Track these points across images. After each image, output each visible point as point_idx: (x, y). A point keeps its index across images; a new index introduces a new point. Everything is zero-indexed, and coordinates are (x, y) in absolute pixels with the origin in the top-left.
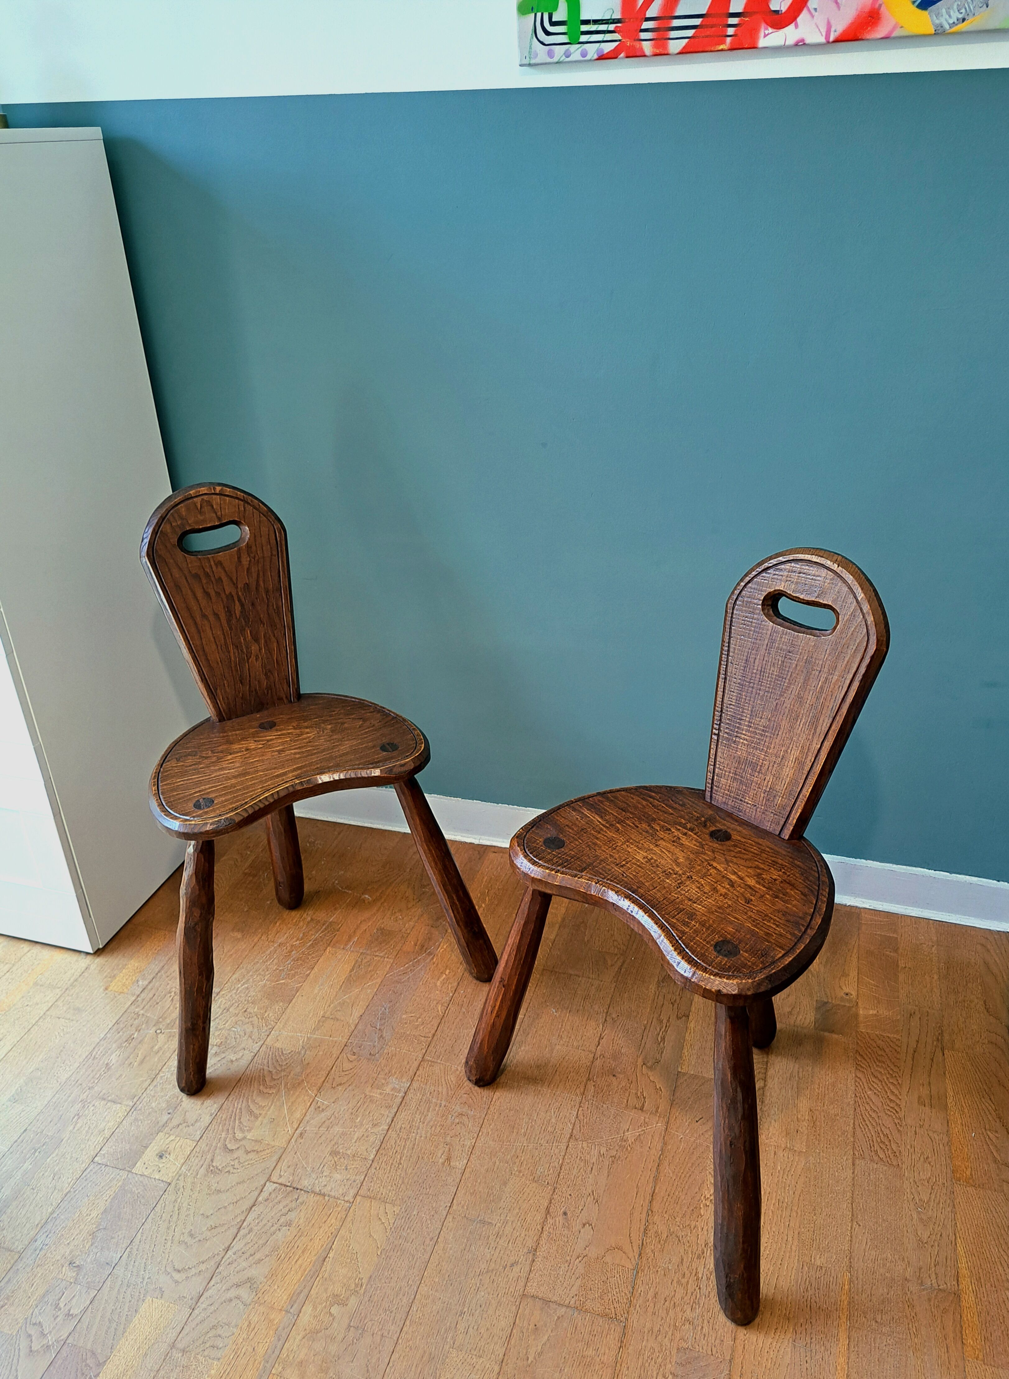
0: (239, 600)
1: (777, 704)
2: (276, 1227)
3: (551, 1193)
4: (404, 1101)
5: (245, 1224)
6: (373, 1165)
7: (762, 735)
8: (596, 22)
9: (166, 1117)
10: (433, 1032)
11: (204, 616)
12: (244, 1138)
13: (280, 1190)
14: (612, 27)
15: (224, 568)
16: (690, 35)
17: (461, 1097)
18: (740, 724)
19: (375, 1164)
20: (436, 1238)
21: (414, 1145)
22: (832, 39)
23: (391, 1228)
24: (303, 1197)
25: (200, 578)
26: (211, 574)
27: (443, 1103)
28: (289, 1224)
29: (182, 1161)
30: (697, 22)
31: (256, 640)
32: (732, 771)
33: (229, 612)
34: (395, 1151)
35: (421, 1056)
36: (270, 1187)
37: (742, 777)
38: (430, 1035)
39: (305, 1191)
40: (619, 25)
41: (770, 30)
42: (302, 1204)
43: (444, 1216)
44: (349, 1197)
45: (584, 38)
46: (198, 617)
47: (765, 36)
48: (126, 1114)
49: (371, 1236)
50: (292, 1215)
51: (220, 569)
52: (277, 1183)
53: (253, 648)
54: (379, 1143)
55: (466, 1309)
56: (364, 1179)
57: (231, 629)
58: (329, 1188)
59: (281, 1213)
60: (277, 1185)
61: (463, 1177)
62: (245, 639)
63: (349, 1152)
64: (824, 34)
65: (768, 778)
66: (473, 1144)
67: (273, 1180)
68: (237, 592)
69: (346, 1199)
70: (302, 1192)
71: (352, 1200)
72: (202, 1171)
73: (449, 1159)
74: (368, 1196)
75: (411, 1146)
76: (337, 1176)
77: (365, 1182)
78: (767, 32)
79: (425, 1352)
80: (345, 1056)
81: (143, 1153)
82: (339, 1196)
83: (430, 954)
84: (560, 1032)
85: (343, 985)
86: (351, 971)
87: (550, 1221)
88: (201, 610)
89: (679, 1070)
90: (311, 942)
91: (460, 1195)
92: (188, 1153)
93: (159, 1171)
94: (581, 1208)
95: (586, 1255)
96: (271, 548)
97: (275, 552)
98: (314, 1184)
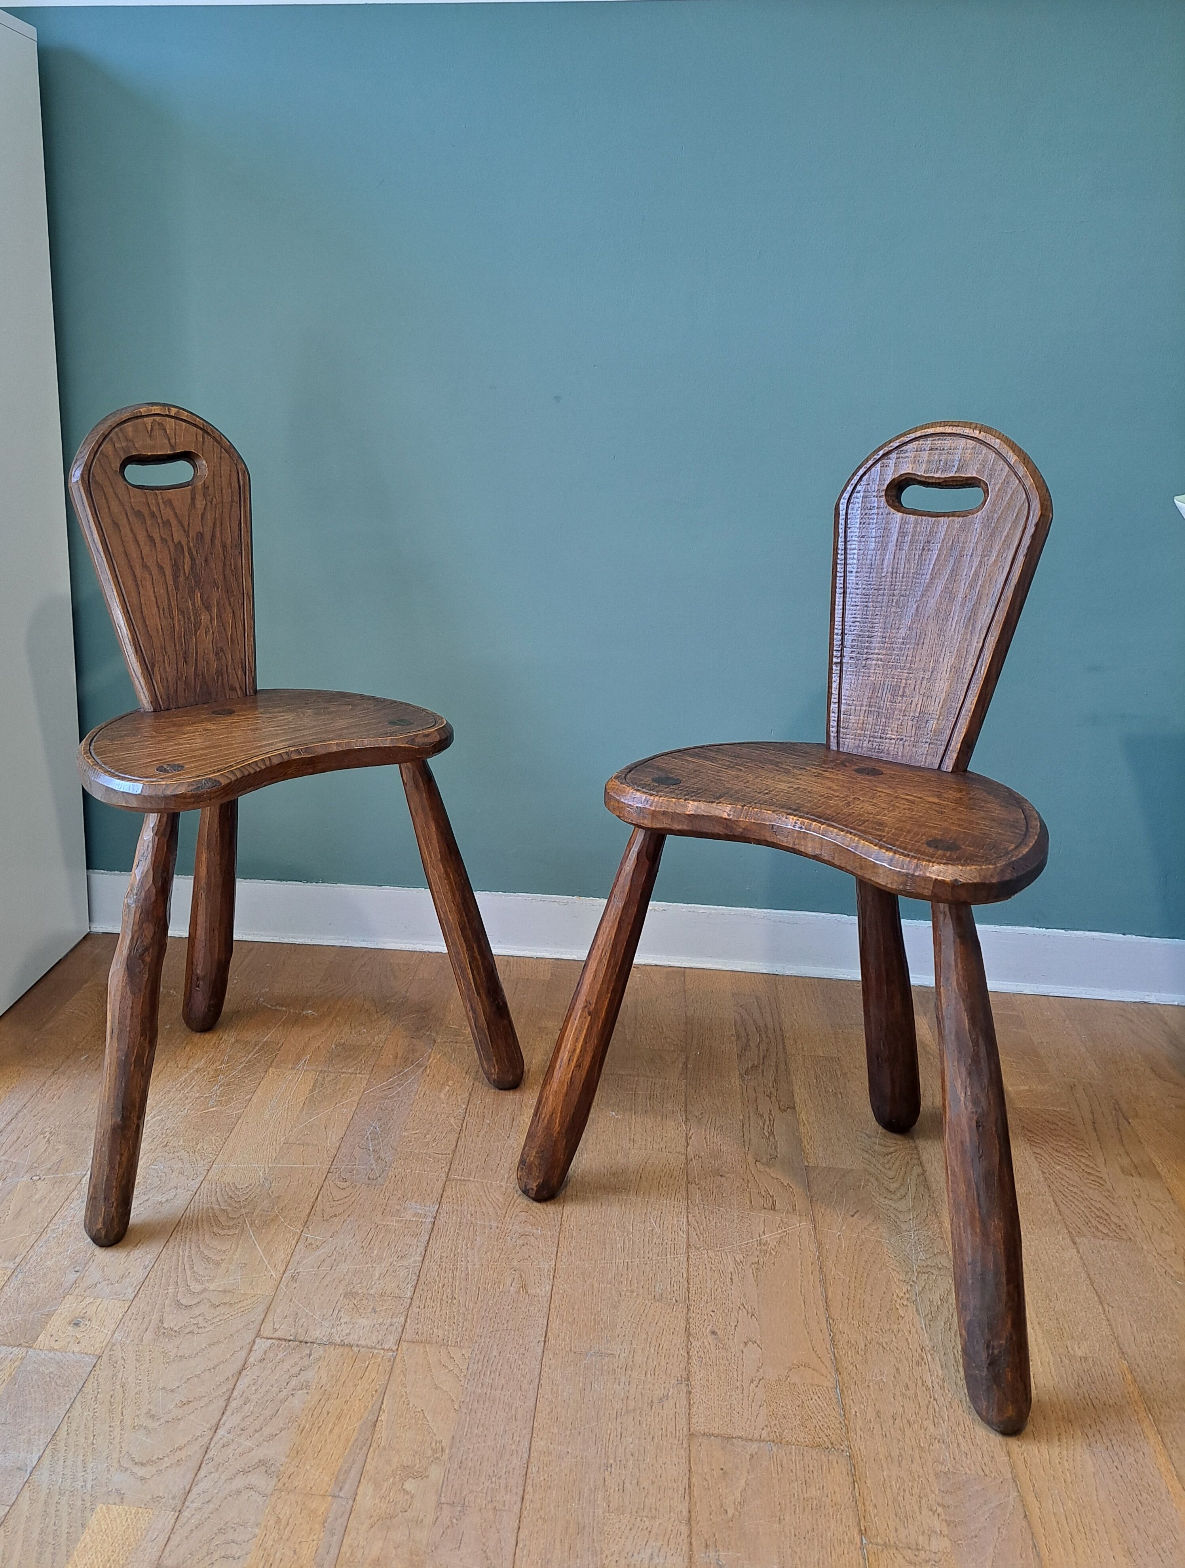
0: (190, 553)
2: (285, 1393)
3: (685, 1312)
4: (436, 1228)
5: (235, 1393)
6: (414, 1303)
9: (73, 1277)
10: (452, 1147)
11: (145, 566)
12: (205, 1290)
13: (279, 1346)
15: (173, 509)
17: (517, 1215)
19: (416, 1302)
20: (537, 1380)
21: (467, 1275)
23: (465, 1376)
24: (318, 1351)
25: (144, 518)
26: (157, 514)
27: (494, 1224)
28: (305, 1386)
29: (113, 1326)
31: (207, 607)
33: (176, 567)
34: (440, 1285)
35: (443, 1176)
36: (261, 1345)
38: (449, 1151)
39: (319, 1344)
42: (319, 1359)
43: (540, 1354)
44: (390, 1343)
46: (138, 567)
48: (6, 1278)
49: (437, 1388)
50: (308, 1375)
51: (168, 509)
52: (272, 1338)
53: (202, 616)
54: (415, 1278)
55: (612, 1461)
56: (406, 1321)
57: (177, 588)
58: (356, 1337)
59: (290, 1374)
60: (274, 1341)
61: (552, 1306)
62: (193, 604)
63: (372, 1292)
66: (553, 1266)
67: (264, 1336)
68: (188, 541)
69: (386, 1347)
70: (315, 1345)
71: (395, 1347)
72: (149, 1336)
73: (524, 1286)
74: (417, 1341)
75: (463, 1277)
76: (365, 1322)
77: (407, 1324)
79: (568, 1522)
80: (332, 1184)
81: (47, 1323)
82: (373, 1345)
83: (419, 1066)
84: (630, 1136)
85: (305, 1106)
86: (312, 1091)
87: (696, 1344)
88: (142, 558)
89: (806, 1164)
90: (243, 1065)
91: (555, 1324)
92: (121, 1316)
93: (78, 1343)
94: (733, 1324)
95: (763, 1378)
96: (232, 492)
97: (236, 499)
98: (331, 1334)
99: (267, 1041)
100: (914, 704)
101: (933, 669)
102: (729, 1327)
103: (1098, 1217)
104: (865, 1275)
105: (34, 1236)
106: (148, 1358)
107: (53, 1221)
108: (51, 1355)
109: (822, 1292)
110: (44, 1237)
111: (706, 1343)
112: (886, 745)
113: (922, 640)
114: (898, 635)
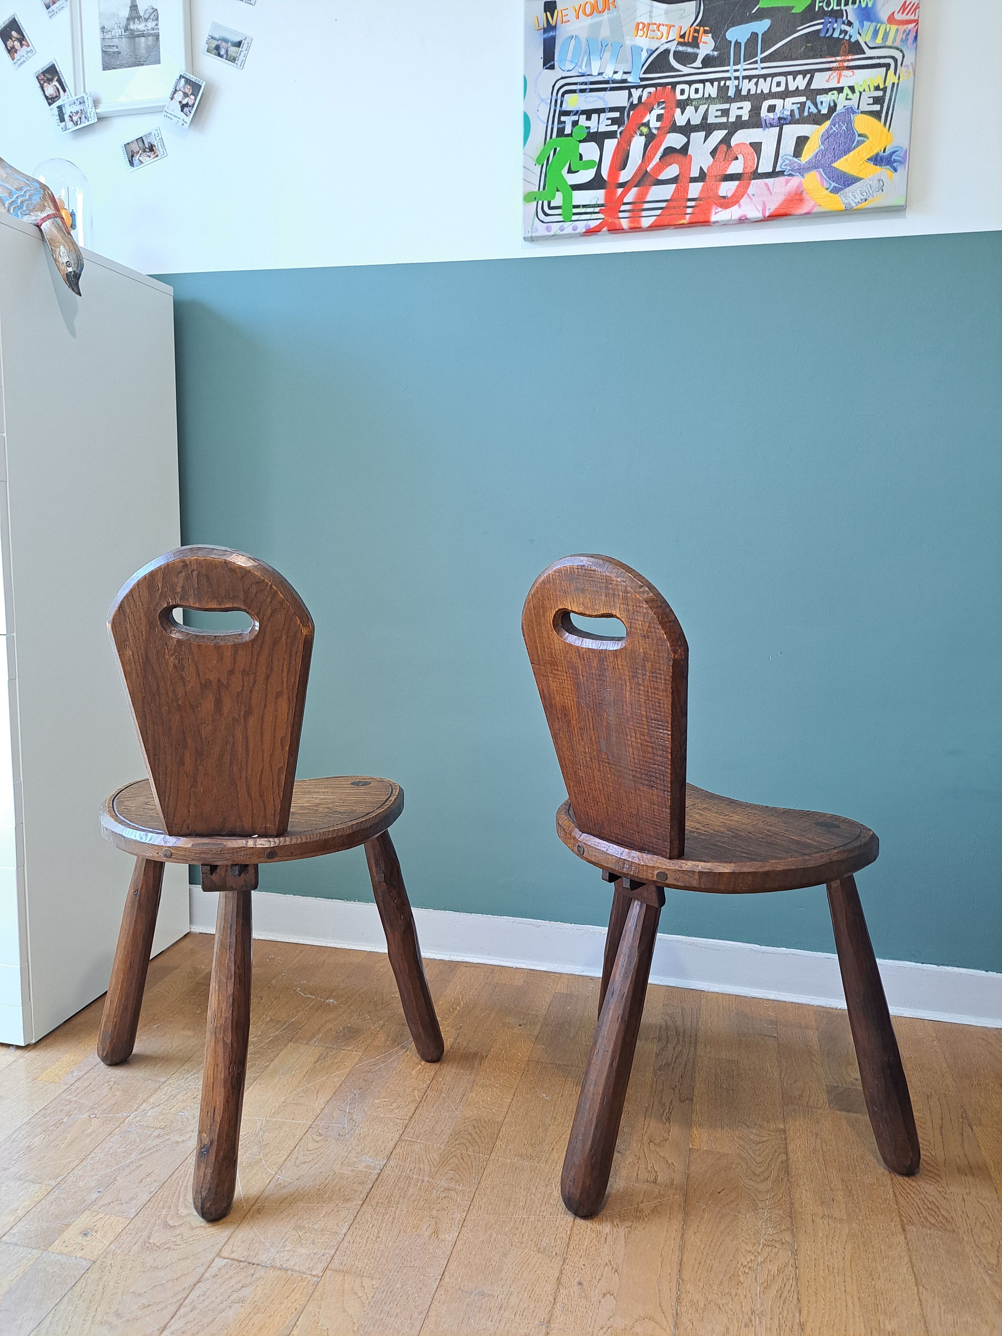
2: (225, 1304)
3: (561, 1263)
4: (380, 1178)
5: (187, 1301)
6: (346, 1238)
8: (584, 206)
9: (94, 1196)
10: (410, 1114)
12: (189, 1214)
13: (231, 1265)
14: (597, 210)
16: (658, 214)
17: (447, 1173)
19: (348, 1238)
20: (427, 1311)
21: (394, 1218)
22: (767, 214)
23: (370, 1302)
24: (260, 1272)
27: (426, 1179)
28: (242, 1301)
29: (112, 1238)
30: (663, 205)
34: (371, 1225)
35: (398, 1136)
36: (219, 1262)
38: (407, 1118)
39: (263, 1266)
40: (603, 208)
41: (720, 209)
42: (258, 1279)
43: (434, 1289)
44: (318, 1271)
48: (46, 1194)
49: (344, 1311)
50: (246, 1292)
52: (228, 1258)
54: (353, 1218)
56: (335, 1253)
58: (293, 1263)
59: (233, 1289)
60: (228, 1260)
61: (455, 1250)
63: (316, 1227)
64: (761, 211)
66: (464, 1217)
67: (223, 1255)
69: (314, 1273)
70: (259, 1267)
71: (321, 1274)
72: (136, 1248)
73: (436, 1232)
74: (340, 1270)
75: (390, 1219)
76: (303, 1251)
77: (336, 1256)
78: (717, 211)
80: (310, 1137)
81: (64, 1231)
82: (304, 1270)
83: (403, 1047)
84: (553, 1114)
85: (307, 1074)
86: (315, 1062)
87: (563, 1291)
89: (691, 1146)
90: (270, 1039)
91: (452, 1266)
92: (120, 1230)
93: (82, 1249)
94: (598, 1278)
95: (611, 1326)
98: (274, 1259)
99: (293, 1022)
102: (594, 1280)
103: (929, 1208)
104: (718, 1244)
105: (77, 1162)
106: (130, 1267)
107: (95, 1151)
108: (59, 1257)
109: (678, 1256)
110: (84, 1163)
111: (572, 1292)
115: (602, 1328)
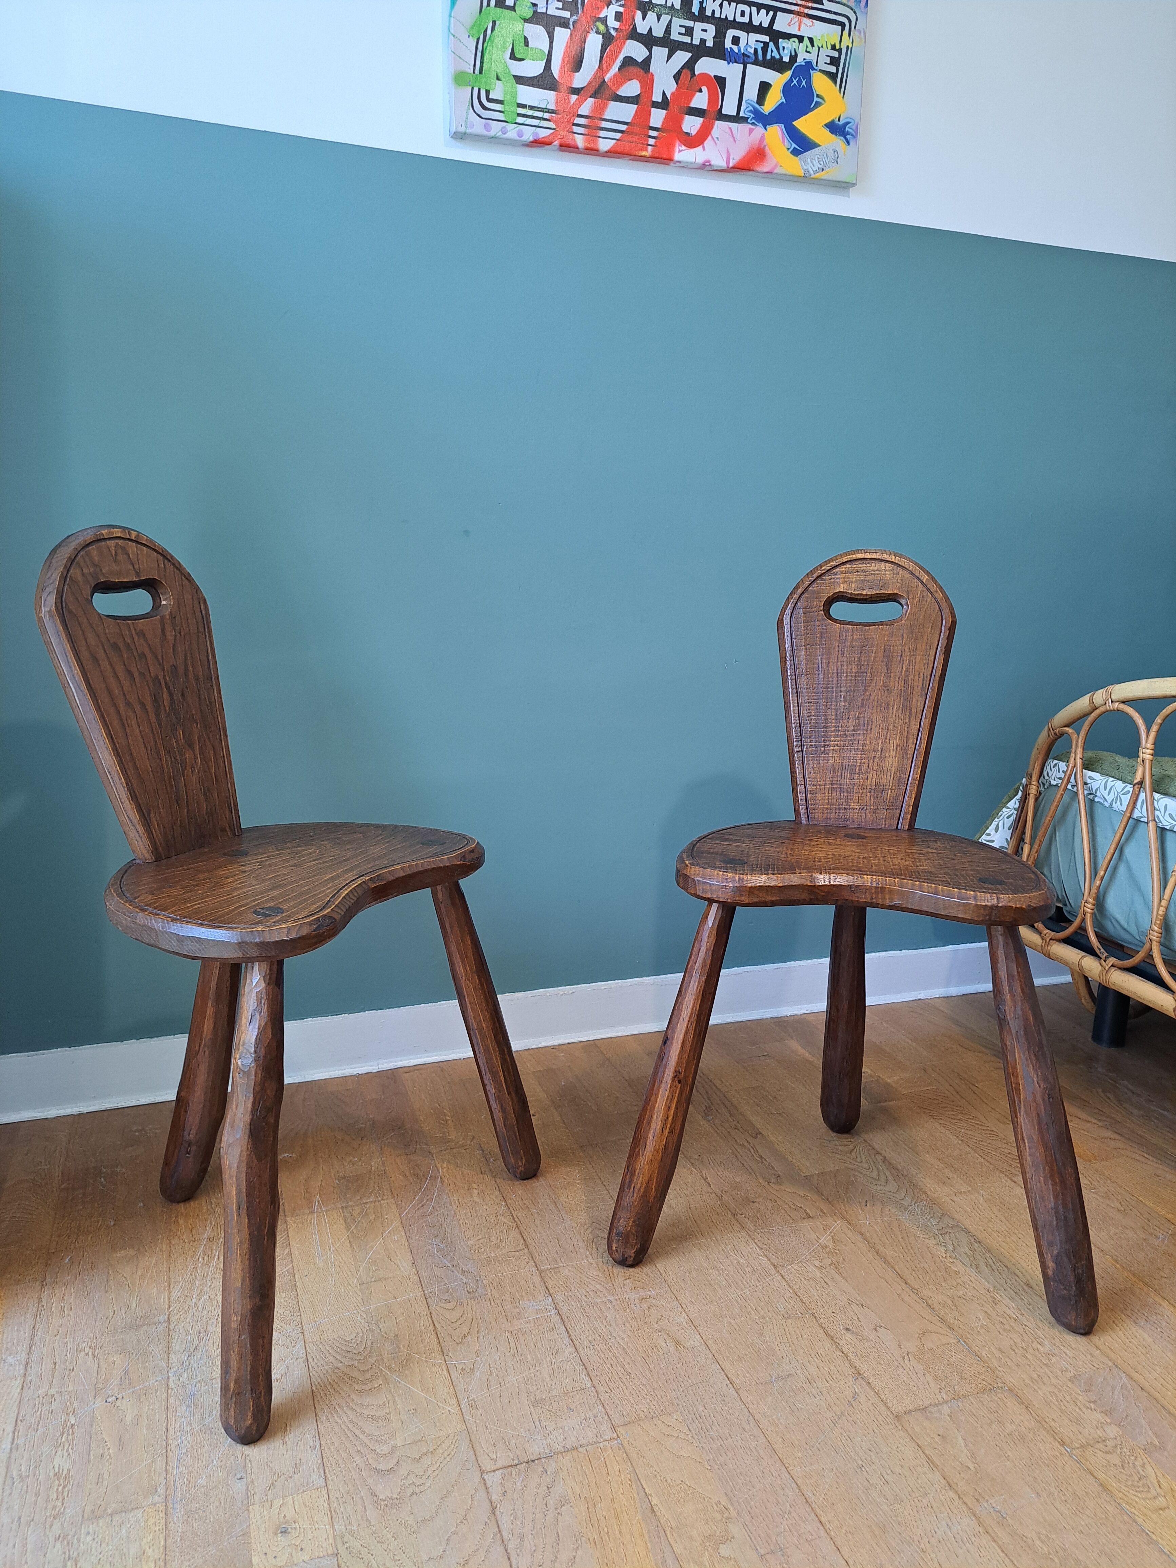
0: (168, 688)
1: (863, 700)
2: (551, 1513)
3: (814, 1320)
4: (564, 1317)
5: (505, 1534)
6: (595, 1389)
7: (853, 735)
8: (532, 108)
9: (240, 1486)
10: (522, 1242)
11: (128, 704)
12: (394, 1448)
13: (510, 1474)
14: (547, 116)
15: (146, 641)
16: (617, 138)
17: (624, 1284)
18: (826, 732)
19: (600, 1388)
20: (751, 1417)
21: (624, 1349)
22: (731, 165)
23: (693, 1437)
24: (550, 1465)
25: (120, 650)
26: (132, 646)
27: (611, 1298)
28: (565, 1501)
29: (327, 1519)
30: (623, 127)
31: (191, 746)
32: (827, 782)
33: (156, 701)
34: (609, 1366)
35: (534, 1269)
36: (493, 1480)
37: (841, 784)
38: (523, 1247)
39: (546, 1458)
40: (553, 115)
41: (684, 148)
42: (557, 1472)
43: (736, 1395)
44: (608, 1434)
45: (520, 120)
46: (121, 705)
47: (680, 151)
49: (679, 1457)
50: (560, 1493)
51: (142, 641)
52: (498, 1469)
53: (187, 756)
54: (582, 1367)
55: (860, 1462)
56: (605, 1409)
57: (161, 727)
58: (573, 1439)
59: (541, 1496)
60: (502, 1471)
61: (713, 1351)
62: (177, 742)
63: (551, 1392)
64: (725, 159)
65: (870, 776)
66: (687, 1318)
67: (488, 1469)
68: (165, 676)
69: (606, 1437)
70: (543, 1460)
71: (615, 1435)
72: (372, 1513)
73: (678, 1343)
74: (629, 1423)
76: (570, 1422)
77: (608, 1410)
78: (681, 149)
79: (870, 1527)
80: (438, 1308)
81: (250, 1543)
82: (594, 1440)
83: (434, 1178)
85: (354, 1244)
86: (348, 1228)
87: (842, 1343)
88: (124, 694)
89: (804, 1174)
91: (727, 1365)
92: (326, 1505)
93: (302, 1550)
94: (855, 1318)
95: (908, 1352)
96: (197, 622)
97: (201, 629)
98: (549, 1445)
100: (870, 779)
101: (882, 749)
102: (854, 1321)
105: (160, 1460)
106: (390, 1536)
109: (893, 1271)
111: (849, 1339)
112: (850, 814)
113: (870, 727)
114: (849, 724)
115: (904, 1358)
